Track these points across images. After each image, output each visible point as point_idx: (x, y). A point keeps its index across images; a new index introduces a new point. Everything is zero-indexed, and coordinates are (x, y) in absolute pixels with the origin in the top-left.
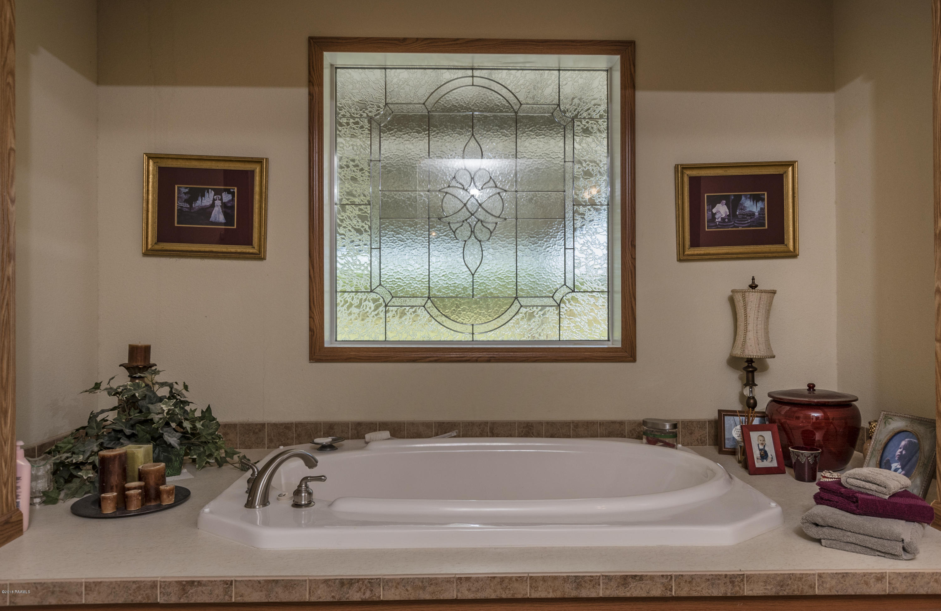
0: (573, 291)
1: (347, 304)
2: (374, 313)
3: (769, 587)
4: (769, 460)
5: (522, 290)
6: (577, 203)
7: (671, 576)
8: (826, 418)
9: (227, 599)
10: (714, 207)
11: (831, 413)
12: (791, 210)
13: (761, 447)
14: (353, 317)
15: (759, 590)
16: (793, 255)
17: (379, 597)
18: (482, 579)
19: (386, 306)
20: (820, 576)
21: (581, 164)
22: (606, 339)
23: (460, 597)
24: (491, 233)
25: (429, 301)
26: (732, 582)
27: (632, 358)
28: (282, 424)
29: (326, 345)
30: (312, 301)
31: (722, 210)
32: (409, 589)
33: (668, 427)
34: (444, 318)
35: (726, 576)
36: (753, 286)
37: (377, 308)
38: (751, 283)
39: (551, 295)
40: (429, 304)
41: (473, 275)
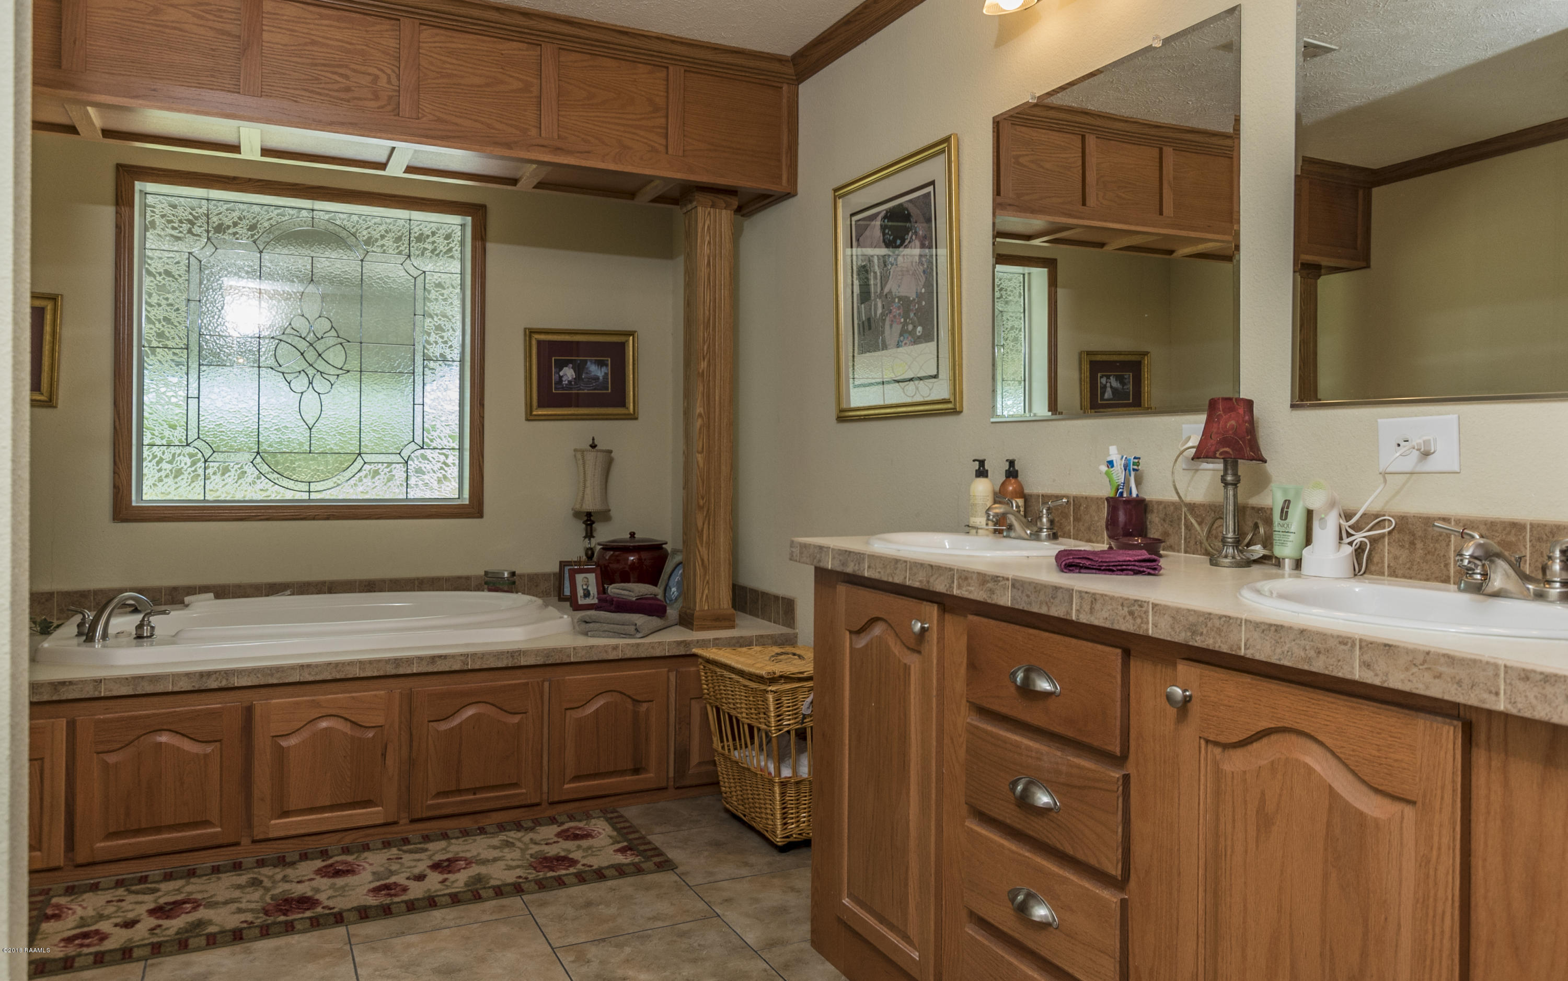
0: (422, 448)
1: (157, 459)
2: (190, 470)
3: (538, 658)
4: (591, 598)
5: (366, 446)
6: (426, 358)
7: (468, 655)
8: (640, 559)
9: (96, 694)
10: (561, 370)
11: (644, 555)
12: (631, 376)
13: (585, 587)
14: (163, 474)
15: (531, 661)
16: (633, 417)
17: (234, 684)
18: (320, 665)
19: (206, 461)
20: (574, 648)
21: (433, 318)
22: (457, 496)
23: (302, 679)
24: (332, 385)
25: (258, 456)
26: (512, 656)
27: (480, 515)
28: (76, 592)
29: (134, 504)
30: (117, 454)
31: (568, 373)
32: (259, 676)
33: (506, 575)
34: (276, 475)
35: (508, 652)
36: (593, 446)
37: (194, 463)
38: (591, 443)
39: (398, 452)
40: (259, 459)
41: (310, 429)
